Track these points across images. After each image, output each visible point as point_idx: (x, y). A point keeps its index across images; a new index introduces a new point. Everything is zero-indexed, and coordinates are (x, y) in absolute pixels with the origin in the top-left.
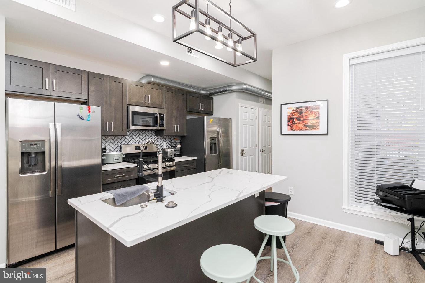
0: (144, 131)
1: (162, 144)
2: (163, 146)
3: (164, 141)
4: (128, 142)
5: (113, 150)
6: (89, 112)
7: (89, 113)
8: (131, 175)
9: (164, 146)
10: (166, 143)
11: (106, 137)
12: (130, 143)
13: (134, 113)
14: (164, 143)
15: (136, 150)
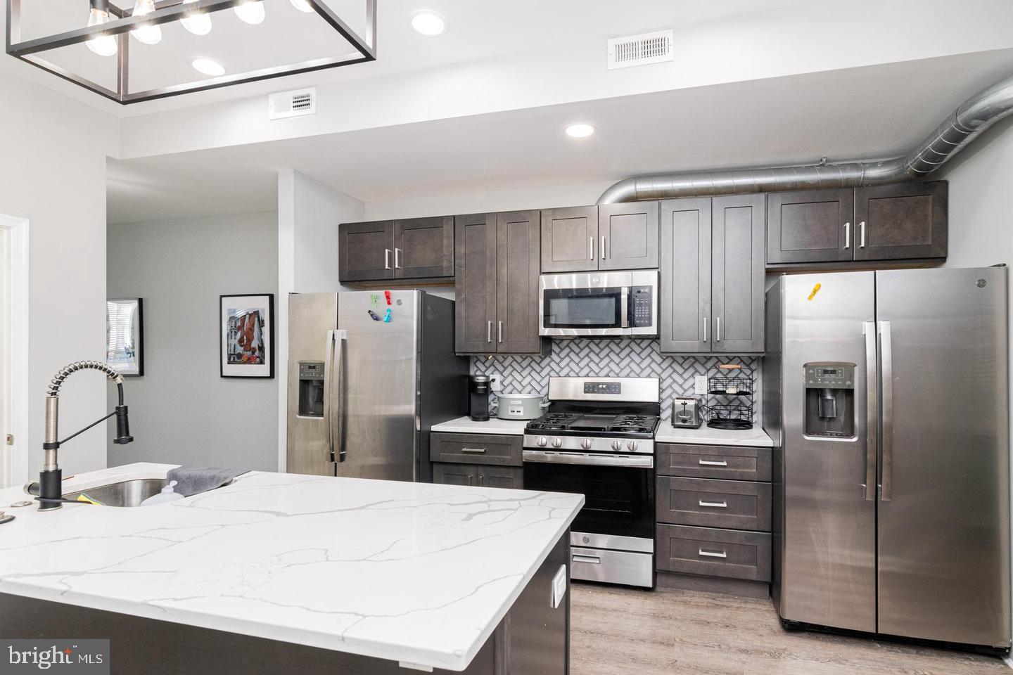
0: (605, 342)
1: (690, 382)
2: (693, 386)
3: (697, 371)
4: (557, 369)
5: (520, 388)
6: (389, 303)
7: (390, 307)
8: (505, 455)
9: (696, 386)
10: (705, 378)
11: (524, 357)
12: (563, 373)
13: (551, 295)
14: (698, 377)
15: (585, 392)
